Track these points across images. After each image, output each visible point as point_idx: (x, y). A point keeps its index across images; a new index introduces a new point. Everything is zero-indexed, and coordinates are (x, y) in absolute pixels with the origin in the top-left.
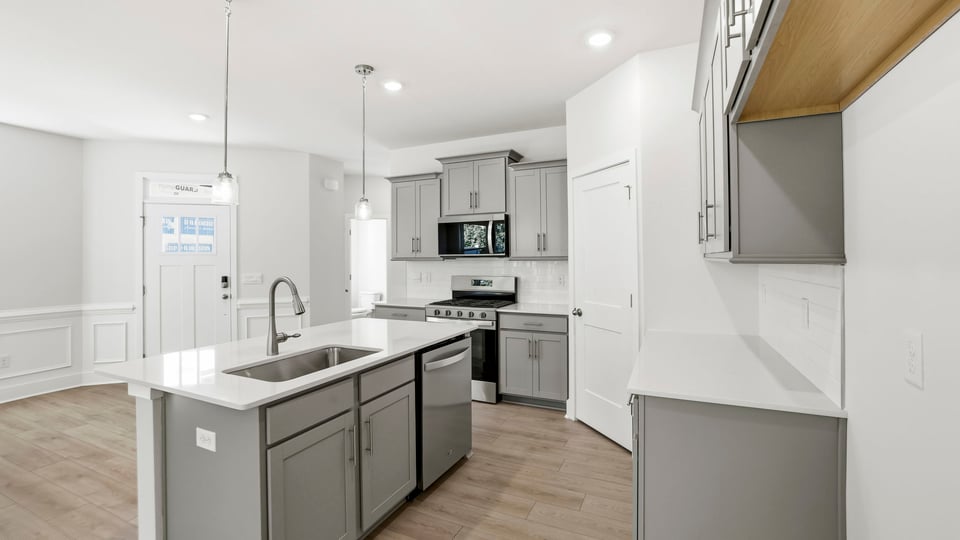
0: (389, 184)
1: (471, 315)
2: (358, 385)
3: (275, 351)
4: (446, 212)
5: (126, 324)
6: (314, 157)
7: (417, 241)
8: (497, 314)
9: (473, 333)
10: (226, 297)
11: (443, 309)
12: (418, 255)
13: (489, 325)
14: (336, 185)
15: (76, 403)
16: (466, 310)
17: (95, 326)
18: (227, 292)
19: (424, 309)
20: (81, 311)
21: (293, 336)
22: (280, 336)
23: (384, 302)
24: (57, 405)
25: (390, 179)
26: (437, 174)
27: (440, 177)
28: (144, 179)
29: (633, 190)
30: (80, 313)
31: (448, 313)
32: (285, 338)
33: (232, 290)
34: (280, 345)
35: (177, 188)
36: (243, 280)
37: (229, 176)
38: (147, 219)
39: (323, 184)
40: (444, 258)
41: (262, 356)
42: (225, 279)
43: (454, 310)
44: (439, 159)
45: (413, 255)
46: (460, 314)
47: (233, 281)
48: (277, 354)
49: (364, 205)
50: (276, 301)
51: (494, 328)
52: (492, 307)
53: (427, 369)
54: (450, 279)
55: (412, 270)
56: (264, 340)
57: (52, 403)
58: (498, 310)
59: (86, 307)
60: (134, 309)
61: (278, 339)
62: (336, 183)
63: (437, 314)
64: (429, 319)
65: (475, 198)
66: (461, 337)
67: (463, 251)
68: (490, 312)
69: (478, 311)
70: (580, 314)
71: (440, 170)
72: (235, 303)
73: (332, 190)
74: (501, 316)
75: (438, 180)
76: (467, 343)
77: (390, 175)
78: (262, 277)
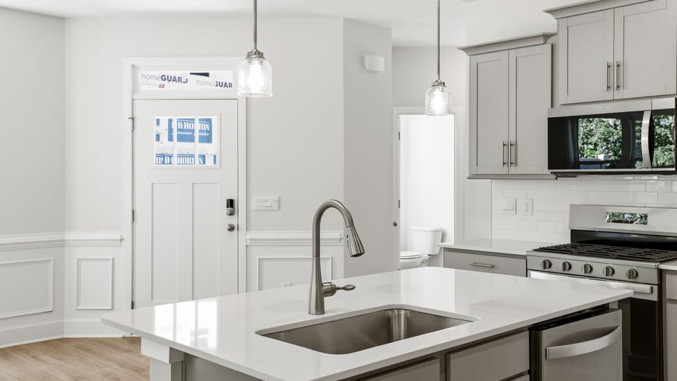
0: (465, 57)
1: (610, 272)
2: (446, 370)
3: (320, 308)
4: (561, 98)
5: (113, 259)
6: (350, 24)
7: (511, 148)
8: (661, 273)
9: (622, 303)
10: (231, 229)
11: (558, 260)
12: (513, 170)
13: (644, 290)
14: (380, 64)
15: (59, 359)
16: (599, 264)
17: (78, 260)
18: (233, 221)
19: (524, 257)
20: (64, 240)
21: (344, 288)
22: (327, 286)
23: (450, 243)
24: (39, 360)
25: (466, 49)
26: (546, 37)
27: (551, 40)
28: (133, 66)
30: (62, 243)
31: (567, 267)
32: (332, 291)
33: (240, 219)
34: (327, 300)
35: (163, 78)
36: (254, 205)
37: (260, 55)
38: (137, 122)
39: (362, 62)
40: (558, 176)
41: (302, 315)
42: (231, 203)
43: (578, 262)
44: (550, 12)
45: (505, 171)
46: (588, 269)
47: (241, 206)
48: (323, 312)
49: (438, 92)
50: (322, 236)
51: (654, 298)
52: (649, 260)
53: (550, 356)
54: (568, 209)
55: (501, 194)
56: (305, 292)
57: (35, 357)
58: (664, 266)
59: (70, 236)
60: (121, 240)
61: (324, 291)
62: (382, 60)
63: (547, 266)
64: (533, 274)
66: (601, 309)
67: (577, 164)
68: (648, 269)
69: (622, 266)
71: (554, 30)
72: (244, 237)
73: (377, 72)
74: (668, 278)
75: (548, 47)
76: (615, 319)
77: (465, 45)
78: (279, 201)
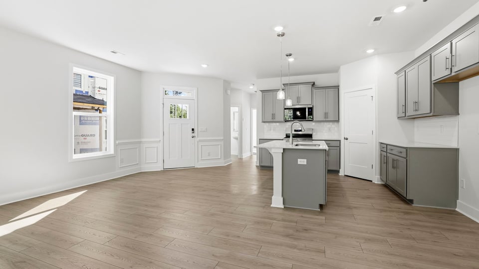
0: (261, 93)
5: (157, 147)
6: (224, 81)
7: (273, 116)
10: (193, 137)
12: (274, 120)
14: (229, 92)
17: (146, 148)
18: (193, 135)
25: (261, 91)
27: (284, 90)
28: (163, 88)
29: (374, 98)
30: (140, 142)
33: (195, 134)
36: (199, 130)
38: (164, 105)
39: (226, 92)
40: (286, 121)
42: (193, 130)
44: (284, 84)
45: (272, 120)
47: (196, 130)
54: (285, 130)
59: (143, 140)
60: (160, 141)
65: (298, 99)
70: (347, 139)
72: (197, 139)
73: (228, 94)
78: (206, 129)
